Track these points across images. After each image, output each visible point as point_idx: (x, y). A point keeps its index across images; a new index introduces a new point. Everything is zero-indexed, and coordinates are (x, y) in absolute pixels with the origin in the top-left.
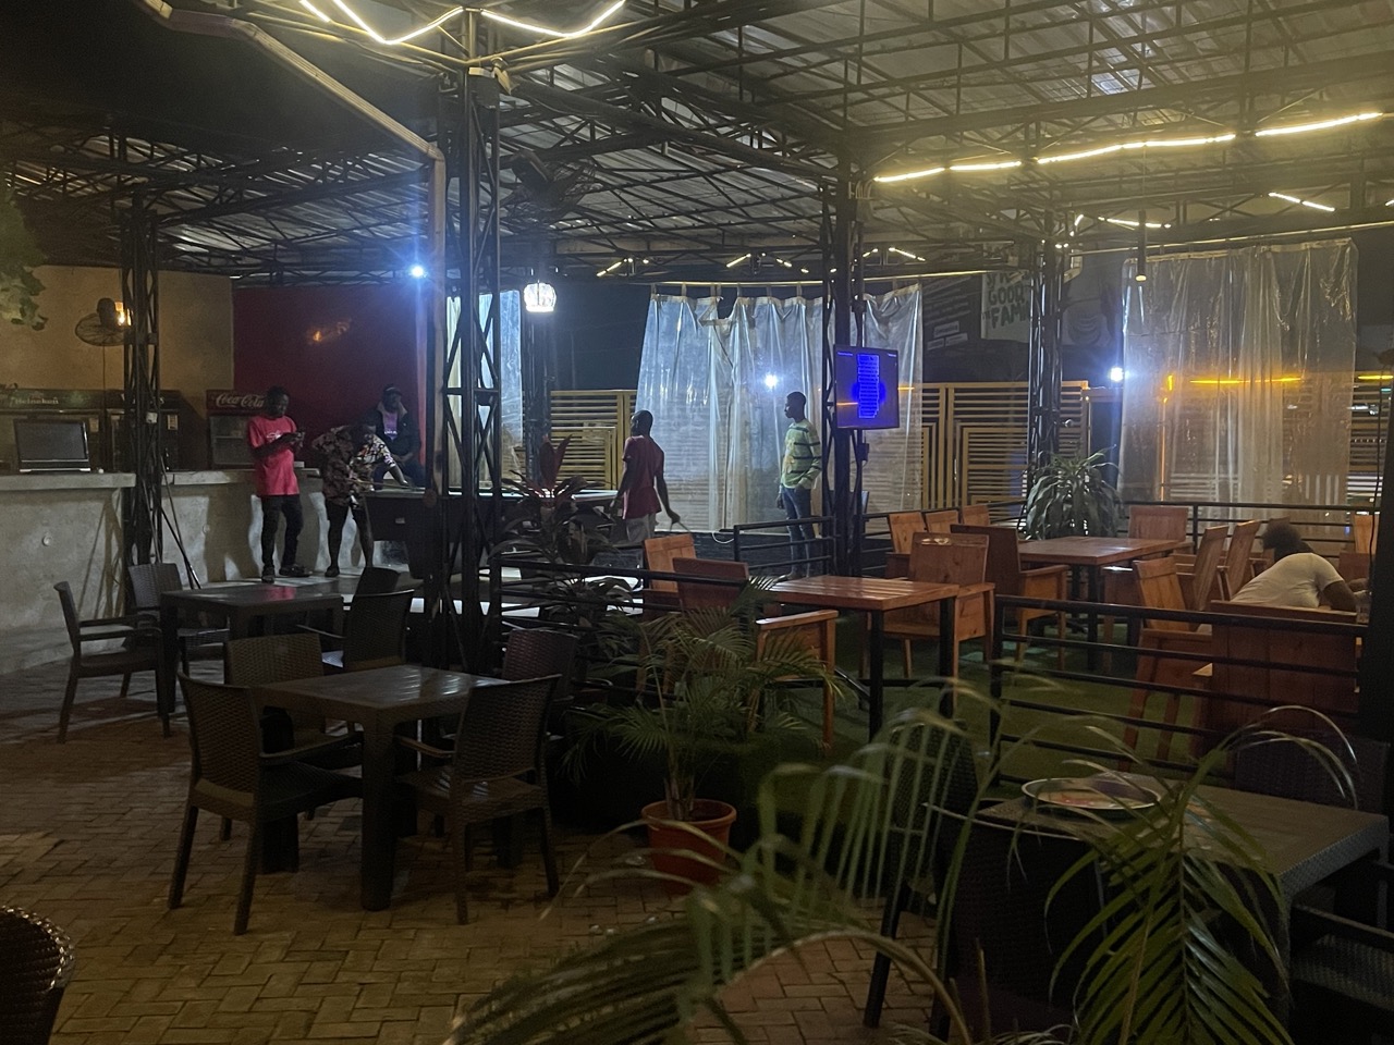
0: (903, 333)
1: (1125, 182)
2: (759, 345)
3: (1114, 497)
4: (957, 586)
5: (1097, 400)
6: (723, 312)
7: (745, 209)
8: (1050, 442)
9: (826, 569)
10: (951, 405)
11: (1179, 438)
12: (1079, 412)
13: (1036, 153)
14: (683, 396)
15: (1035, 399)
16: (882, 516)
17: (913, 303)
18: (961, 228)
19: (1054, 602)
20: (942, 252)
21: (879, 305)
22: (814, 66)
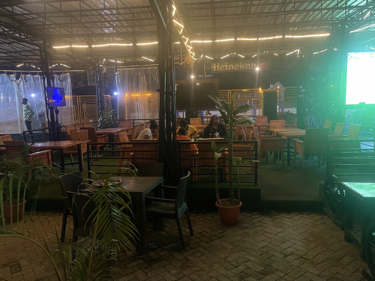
0: (66, 84)
1: (113, 52)
2: (28, 86)
3: (117, 119)
4: (81, 141)
5: (112, 99)
6: (17, 78)
7: (20, 52)
8: (102, 108)
9: (51, 140)
10: (80, 101)
11: (129, 107)
12: (109, 102)
13: (92, 44)
14: (8, 99)
15: (98, 99)
16: (64, 126)
17: (68, 77)
18: (78, 61)
19: (104, 143)
20: (73, 66)
21: (59, 78)
22: (34, 18)
